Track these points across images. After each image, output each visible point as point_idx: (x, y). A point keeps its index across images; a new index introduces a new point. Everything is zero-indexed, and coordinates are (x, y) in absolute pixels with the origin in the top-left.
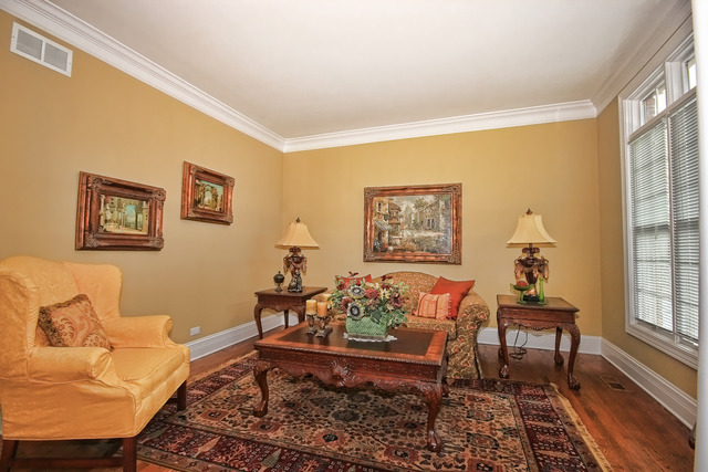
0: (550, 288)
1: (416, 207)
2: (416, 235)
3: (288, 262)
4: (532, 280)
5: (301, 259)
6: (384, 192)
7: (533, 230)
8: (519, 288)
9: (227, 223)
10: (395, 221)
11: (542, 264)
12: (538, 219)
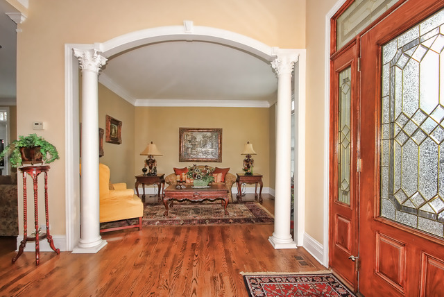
0: (255, 170)
1: (203, 138)
2: (203, 150)
3: (147, 162)
4: (249, 167)
5: (154, 161)
6: (187, 130)
7: (250, 149)
8: (245, 170)
9: (119, 143)
10: (193, 143)
11: (252, 161)
12: (251, 145)
